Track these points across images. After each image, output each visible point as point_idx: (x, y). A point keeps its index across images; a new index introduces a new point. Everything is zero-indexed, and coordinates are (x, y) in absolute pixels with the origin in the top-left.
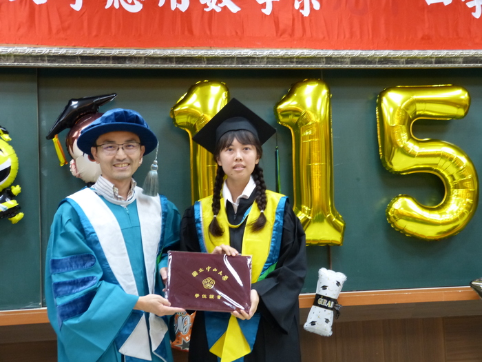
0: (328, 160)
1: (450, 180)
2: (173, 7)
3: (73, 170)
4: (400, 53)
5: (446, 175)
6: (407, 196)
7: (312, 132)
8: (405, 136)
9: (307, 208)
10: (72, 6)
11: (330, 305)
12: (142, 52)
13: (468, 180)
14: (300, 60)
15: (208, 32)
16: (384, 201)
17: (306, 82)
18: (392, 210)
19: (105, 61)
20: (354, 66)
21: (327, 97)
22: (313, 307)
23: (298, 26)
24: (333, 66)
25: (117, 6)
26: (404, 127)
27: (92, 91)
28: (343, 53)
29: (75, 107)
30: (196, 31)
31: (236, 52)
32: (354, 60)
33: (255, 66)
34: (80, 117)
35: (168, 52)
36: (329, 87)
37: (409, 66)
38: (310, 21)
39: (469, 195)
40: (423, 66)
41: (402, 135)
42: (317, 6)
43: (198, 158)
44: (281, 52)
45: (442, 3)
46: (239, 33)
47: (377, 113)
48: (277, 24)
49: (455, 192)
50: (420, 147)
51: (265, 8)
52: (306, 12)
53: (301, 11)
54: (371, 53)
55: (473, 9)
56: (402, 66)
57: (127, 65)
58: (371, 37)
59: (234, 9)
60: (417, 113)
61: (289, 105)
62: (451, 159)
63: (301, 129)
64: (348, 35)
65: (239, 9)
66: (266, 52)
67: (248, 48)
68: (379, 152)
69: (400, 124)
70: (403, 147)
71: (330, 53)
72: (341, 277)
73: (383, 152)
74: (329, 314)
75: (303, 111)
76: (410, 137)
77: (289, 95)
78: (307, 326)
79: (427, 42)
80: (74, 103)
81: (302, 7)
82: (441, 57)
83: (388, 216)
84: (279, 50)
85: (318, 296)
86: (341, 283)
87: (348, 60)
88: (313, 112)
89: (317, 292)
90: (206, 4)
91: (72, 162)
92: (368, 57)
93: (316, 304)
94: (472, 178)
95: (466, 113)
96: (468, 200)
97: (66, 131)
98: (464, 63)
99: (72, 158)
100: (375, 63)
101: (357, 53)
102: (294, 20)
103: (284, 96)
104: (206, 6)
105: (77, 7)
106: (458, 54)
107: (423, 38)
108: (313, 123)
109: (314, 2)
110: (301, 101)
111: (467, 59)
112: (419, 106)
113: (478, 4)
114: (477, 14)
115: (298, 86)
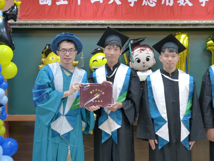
2: (167, 4)
3: (131, 65)
10: (130, 5)
12: (157, 22)
15: (180, 14)
25: (146, 4)
29: (132, 42)
31: (192, 22)
44: (210, 22)
46: (192, 14)
48: (207, 10)
51: (202, 4)
59: (190, 4)
66: (204, 22)
91: (130, 62)
103: (210, 39)
104: (179, 4)
105: (132, 5)
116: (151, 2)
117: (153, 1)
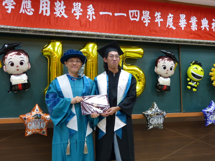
0: (97, 70)
1: (137, 78)
2: (44, 14)
3: (4, 69)
4: (122, 35)
5: (135, 77)
7: (91, 60)
10: (7, 11)
12: (32, 29)
13: (143, 79)
14: (88, 35)
15: (56, 24)
17: (90, 43)
19: (18, 31)
20: (106, 38)
21: (97, 49)
23: (88, 24)
24: (99, 38)
25: (24, 12)
27: (13, 42)
28: (103, 34)
29: (6, 47)
30: (52, 23)
31: (65, 31)
32: (106, 36)
33: (72, 36)
34: (8, 50)
35: (41, 29)
36: (98, 45)
37: (125, 40)
38: (92, 22)
39: (143, 84)
40: (129, 40)
42: (94, 18)
43: (51, 67)
44: (82, 32)
45: (136, 20)
46: (67, 25)
48: (80, 23)
49: (138, 83)
50: (127, 67)
51: (76, 17)
52: (91, 20)
54: (112, 34)
55: (145, 23)
56: (122, 40)
57: (26, 33)
58: (112, 30)
59: (66, 16)
60: (127, 56)
61: (83, 50)
62: (137, 72)
63: (88, 59)
64: (104, 28)
65: (68, 17)
66: (76, 32)
67: (70, 30)
71: (98, 33)
75: (88, 53)
77: (84, 47)
79: (130, 33)
80: (6, 45)
81: (89, 18)
82: (135, 38)
87: (104, 36)
88: (92, 53)
90: (56, 14)
91: (4, 66)
92: (111, 36)
94: (144, 78)
95: (142, 57)
96: (142, 85)
97: (3, 55)
98: (142, 40)
99: (4, 65)
100: (113, 38)
101: (107, 34)
102: (86, 22)
103: (82, 47)
104: (56, 15)
105: (9, 11)
106: (140, 37)
107: (129, 31)
108: (92, 57)
109: (93, 16)
110: (88, 49)
111: (143, 39)
112: (128, 54)
113: (147, 22)
114: (147, 25)
115: (87, 44)
116: (29, 10)
117: (30, 10)
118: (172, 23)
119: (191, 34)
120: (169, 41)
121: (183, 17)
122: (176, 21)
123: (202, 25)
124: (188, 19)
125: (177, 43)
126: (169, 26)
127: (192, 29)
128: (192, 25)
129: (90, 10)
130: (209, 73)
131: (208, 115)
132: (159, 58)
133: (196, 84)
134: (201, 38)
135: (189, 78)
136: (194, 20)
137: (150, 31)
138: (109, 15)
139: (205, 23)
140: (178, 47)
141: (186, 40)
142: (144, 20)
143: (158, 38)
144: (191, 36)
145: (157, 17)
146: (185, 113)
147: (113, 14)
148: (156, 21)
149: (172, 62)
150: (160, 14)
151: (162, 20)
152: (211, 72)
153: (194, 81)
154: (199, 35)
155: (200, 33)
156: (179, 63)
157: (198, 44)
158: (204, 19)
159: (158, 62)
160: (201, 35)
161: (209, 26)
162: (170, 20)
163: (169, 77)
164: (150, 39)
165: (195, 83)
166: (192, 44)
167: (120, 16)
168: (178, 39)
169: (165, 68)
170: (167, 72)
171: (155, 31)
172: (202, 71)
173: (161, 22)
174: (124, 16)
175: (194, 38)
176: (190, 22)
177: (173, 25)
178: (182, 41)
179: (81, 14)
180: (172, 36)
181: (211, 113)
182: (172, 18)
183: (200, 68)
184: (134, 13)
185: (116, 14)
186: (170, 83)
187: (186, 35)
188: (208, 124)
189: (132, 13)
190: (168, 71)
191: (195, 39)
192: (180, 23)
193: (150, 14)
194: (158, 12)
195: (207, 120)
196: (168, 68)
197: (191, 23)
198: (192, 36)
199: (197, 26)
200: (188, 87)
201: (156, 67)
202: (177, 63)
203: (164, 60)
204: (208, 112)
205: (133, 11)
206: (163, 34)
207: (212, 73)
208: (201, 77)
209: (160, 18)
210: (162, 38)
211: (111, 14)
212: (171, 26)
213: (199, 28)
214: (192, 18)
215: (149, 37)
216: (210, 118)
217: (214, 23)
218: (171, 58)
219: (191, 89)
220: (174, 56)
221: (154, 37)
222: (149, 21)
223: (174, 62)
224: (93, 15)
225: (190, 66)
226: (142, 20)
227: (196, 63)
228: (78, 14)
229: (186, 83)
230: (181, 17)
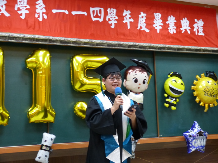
0: (49, 85)
4: (81, 40)
6: (83, 101)
7: (42, 72)
8: (82, 75)
9: (39, 106)
11: (48, 149)
14: (38, 40)
16: (73, 103)
17: (40, 50)
18: (76, 107)
20: (62, 44)
21: (49, 57)
22: (40, 150)
23: (37, 25)
24: (52, 43)
26: (82, 72)
28: (57, 38)
31: (7, 34)
32: (62, 42)
33: (17, 41)
36: (50, 53)
37: (85, 46)
38: (43, 23)
40: (91, 46)
41: (81, 75)
42: (45, 17)
44: (29, 36)
45: (99, 21)
46: (9, 26)
47: (71, 65)
48: (27, 23)
50: (89, 80)
51: (21, 16)
52: (41, 19)
53: (38, 18)
54: (69, 39)
55: (111, 24)
56: (82, 45)
58: (69, 32)
59: (7, 15)
60: (88, 66)
61: (32, 60)
63: (37, 71)
64: (59, 31)
65: (9, 15)
66: (22, 35)
67: (13, 33)
68: (71, 82)
69: (81, 70)
70: (82, 80)
71: (51, 38)
72: (53, 136)
73: (73, 82)
74: (47, 153)
75: (39, 63)
76: (85, 76)
78: (37, 159)
79: (92, 36)
81: (39, 17)
82: (98, 43)
83: (75, 110)
84: (28, 35)
85: (43, 145)
86: (53, 139)
87: (59, 41)
88: (43, 63)
89: (42, 144)
92: (68, 41)
93: (41, 149)
98: (107, 46)
100: (70, 44)
101: (63, 39)
102: (35, 22)
103: (30, 56)
106: (105, 42)
107: (91, 35)
108: (43, 68)
109: (44, 15)
110: (37, 58)
111: (109, 45)
112: (89, 63)
113: (113, 23)
114: (113, 27)
115: (36, 51)
118: (145, 25)
119: (169, 38)
120: (140, 47)
121: (158, 16)
122: (150, 21)
123: (181, 27)
124: (164, 19)
125: (151, 50)
126: (141, 28)
127: (170, 31)
128: (170, 27)
129: (40, 6)
130: (191, 87)
131: (190, 140)
132: (129, 69)
133: (176, 101)
134: (181, 43)
135: (166, 93)
136: (171, 20)
137: (117, 34)
138: (64, 13)
139: (185, 24)
140: (152, 54)
141: (162, 45)
142: (109, 20)
143: (127, 43)
144: (168, 40)
145: (126, 16)
146: (163, 138)
147: (70, 13)
148: (124, 22)
149: (145, 73)
150: (130, 13)
151: (132, 20)
152: (194, 85)
153: (172, 98)
154: (178, 40)
155: (179, 37)
156: (153, 74)
157: (177, 51)
158: (184, 19)
159: (128, 73)
160: (181, 39)
161: (190, 28)
162: (142, 20)
163: (142, 93)
164: (117, 44)
165: (174, 99)
166: (169, 51)
167: (79, 14)
168: (152, 45)
169: (136, 81)
170: (139, 86)
171: (124, 35)
172: (182, 84)
173: (130, 22)
174: (84, 15)
175: (172, 43)
176: (167, 22)
177: (146, 27)
178: (157, 47)
179: (27, 12)
180: (145, 41)
181: (194, 138)
182: (145, 18)
183: (179, 81)
184: (97, 11)
185: (74, 13)
186: (142, 100)
187: (162, 39)
188: (191, 150)
189: (93, 12)
190: (140, 84)
191: (174, 45)
192: (154, 24)
193: (117, 12)
194: (127, 10)
195: (189, 145)
196: (140, 81)
197: (168, 25)
198: (170, 40)
199: (175, 28)
200: (165, 104)
201: (125, 80)
202: (152, 74)
203: (135, 71)
204: (190, 136)
205: (95, 9)
206: (134, 38)
207: (195, 87)
208: (181, 92)
209: (130, 18)
210: (132, 43)
211: (67, 12)
212: (144, 28)
213: (178, 30)
214: (169, 18)
215: (116, 42)
216: (193, 144)
217: (196, 24)
218: (144, 68)
219: (170, 107)
220: (147, 66)
221: (122, 43)
222: (116, 22)
223: (147, 73)
224: (43, 13)
225: (168, 78)
226: (107, 20)
227: (175, 75)
228: (23, 13)
229: (163, 100)
230: (156, 17)
